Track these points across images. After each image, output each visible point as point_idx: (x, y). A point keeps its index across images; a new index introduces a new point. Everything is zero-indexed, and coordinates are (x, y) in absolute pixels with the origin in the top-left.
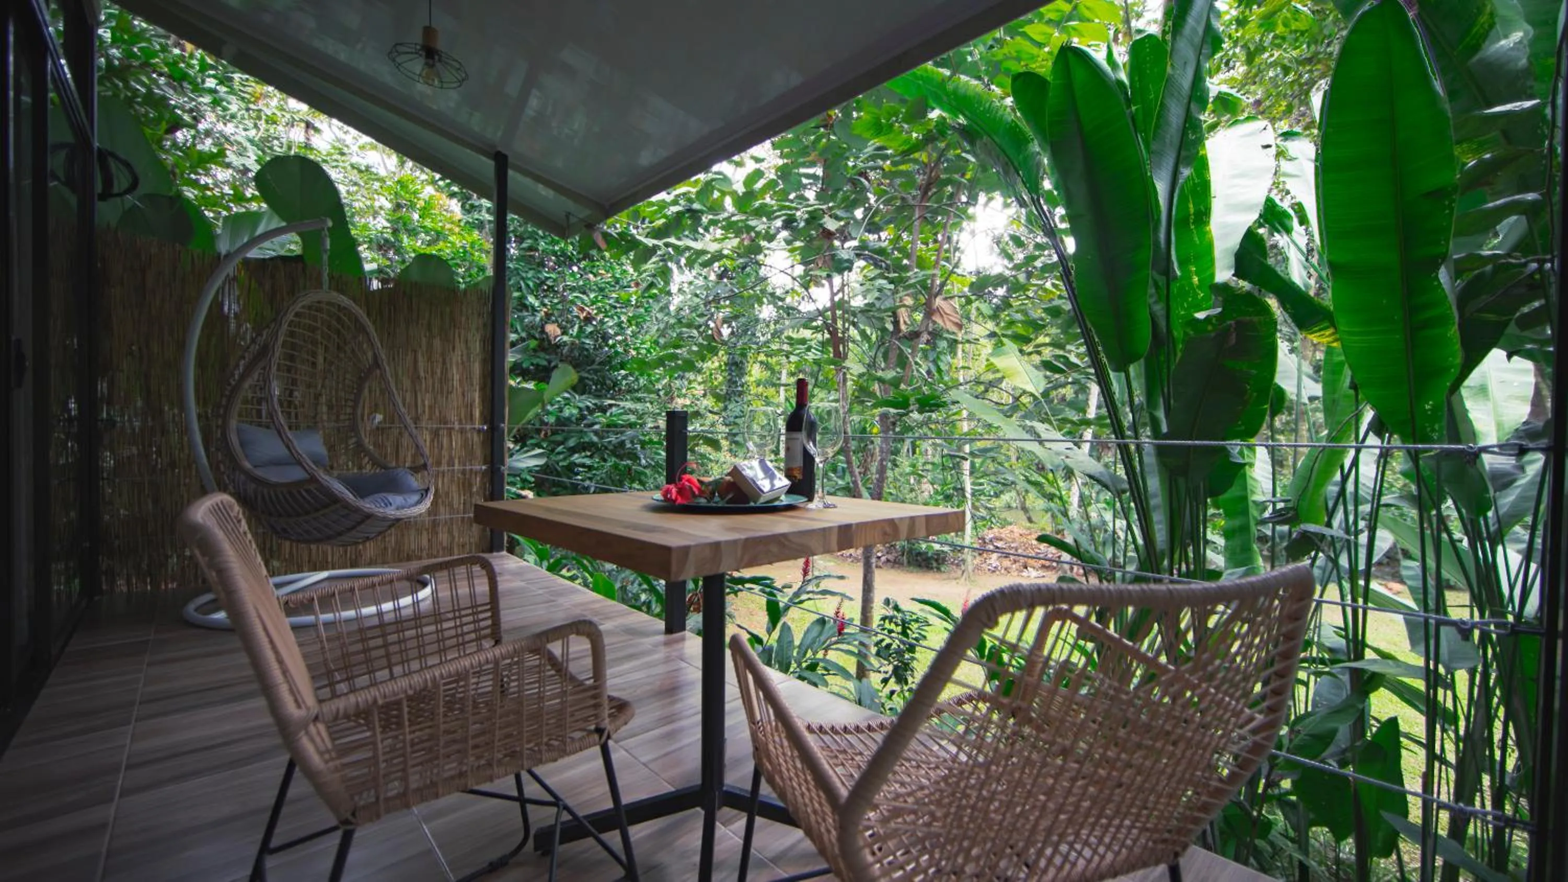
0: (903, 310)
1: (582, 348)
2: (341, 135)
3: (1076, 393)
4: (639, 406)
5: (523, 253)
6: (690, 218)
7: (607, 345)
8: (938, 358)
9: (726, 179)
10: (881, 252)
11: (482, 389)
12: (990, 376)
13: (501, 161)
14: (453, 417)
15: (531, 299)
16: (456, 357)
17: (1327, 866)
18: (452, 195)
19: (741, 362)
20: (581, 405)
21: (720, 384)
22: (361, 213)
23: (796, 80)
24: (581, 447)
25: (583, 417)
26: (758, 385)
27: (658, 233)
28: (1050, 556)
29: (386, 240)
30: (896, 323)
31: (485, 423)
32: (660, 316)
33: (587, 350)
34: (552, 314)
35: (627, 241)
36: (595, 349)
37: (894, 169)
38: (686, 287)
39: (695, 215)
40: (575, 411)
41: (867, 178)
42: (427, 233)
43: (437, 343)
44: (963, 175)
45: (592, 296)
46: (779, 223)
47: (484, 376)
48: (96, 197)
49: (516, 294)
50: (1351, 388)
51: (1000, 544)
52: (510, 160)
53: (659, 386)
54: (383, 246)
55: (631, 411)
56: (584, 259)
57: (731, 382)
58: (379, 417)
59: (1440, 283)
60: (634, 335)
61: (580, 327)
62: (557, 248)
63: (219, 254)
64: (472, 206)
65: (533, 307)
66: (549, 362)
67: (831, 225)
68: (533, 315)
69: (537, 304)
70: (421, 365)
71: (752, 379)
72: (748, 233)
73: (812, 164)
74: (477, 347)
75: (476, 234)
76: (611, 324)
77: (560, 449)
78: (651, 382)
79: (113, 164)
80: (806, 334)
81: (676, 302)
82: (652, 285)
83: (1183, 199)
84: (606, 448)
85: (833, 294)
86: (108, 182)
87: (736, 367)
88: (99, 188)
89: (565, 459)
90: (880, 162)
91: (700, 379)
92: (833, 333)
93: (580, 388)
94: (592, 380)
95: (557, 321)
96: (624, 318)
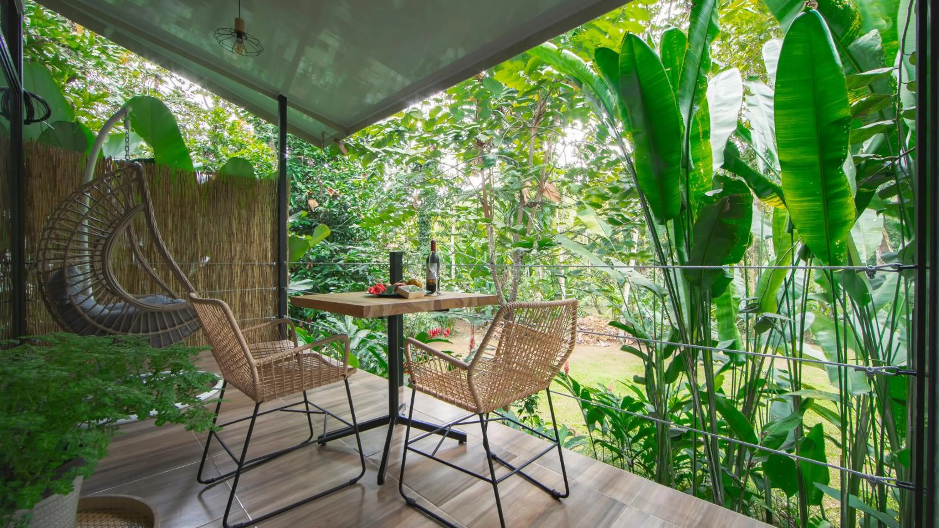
0: (526, 189)
1: (331, 214)
2: (179, 84)
3: (625, 237)
4: (367, 249)
5: (294, 156)
6: (398, 135)
7: (347, 212)
8: (544, 217)
9: (418, 112)
10: (512, 155)
11: (272, 240)
12: (577, 228)
13: (283, 101)
14: (254, 257)
15: (299, 185)
16: (256, 220)
17: (778, 510)
18: (249, 122)
19: (427, 222)
20: (332, 249)
21: (415, 235)
22: (191, 133)
23: (461, 53)
24: (332, 275)
25: (332, 256)
26: (438, 235)
27: (379, 144)
28: (612, 333)
29: (209, 149)
30: (522, 197)
31: (274, 261)
32: (377, 194)
33: (335, 215)
34: (312, 194)
35: (360, 149)
36: (339, 215)
37: (518, 106)
38: (393, 177)
39: (400, 133)
40: (328, 252)
41: (502, 111)
42: (234, 145)
43: (244, 212)
44: (559, 110)
45: (337, 182)
46: (450, 138)
47: (273, 232)
48: (23, 122)
49: (292, 182)
50: (788, 232)
51: (583, 327)
52: (288, 100)
53: (379, 236)
54: (207, 153)
55: (362, 252)
56: (332, 160)
57: (422, 234)
58: (207, 259)
59: (843, 172)
60: (363, 206)
61: (330, 201)
62: (315, 153)
63: (104, 158)
64: (262, 128)
65: (300, 189)
66: (312, 223)
67: (483, 138)
68: (301, 194)
69: (303, 187)
70: (234, 225)
71: (434, 232)
72: (432, 144)
73: (470, 103)
74: (268, 214)
75: (265, 145)
76: (348, 199)
77: (319, 275)
78: (374, 234)
79: (34, 102)
80: (468, 204)
81: (388, 186)
82: (373, 175)
83: (695, 123)
84: (347, 275)
85: (485, 180)
86: (31, 112)
87: (424, 224)
88: (25, 116)
89: (321, 282)
90: (510, 102)
91: (402, 232)
92: (484, 203)
93: (331, 238)
94: (338, 233)
95: (315, 198)
96: (357, 196)
